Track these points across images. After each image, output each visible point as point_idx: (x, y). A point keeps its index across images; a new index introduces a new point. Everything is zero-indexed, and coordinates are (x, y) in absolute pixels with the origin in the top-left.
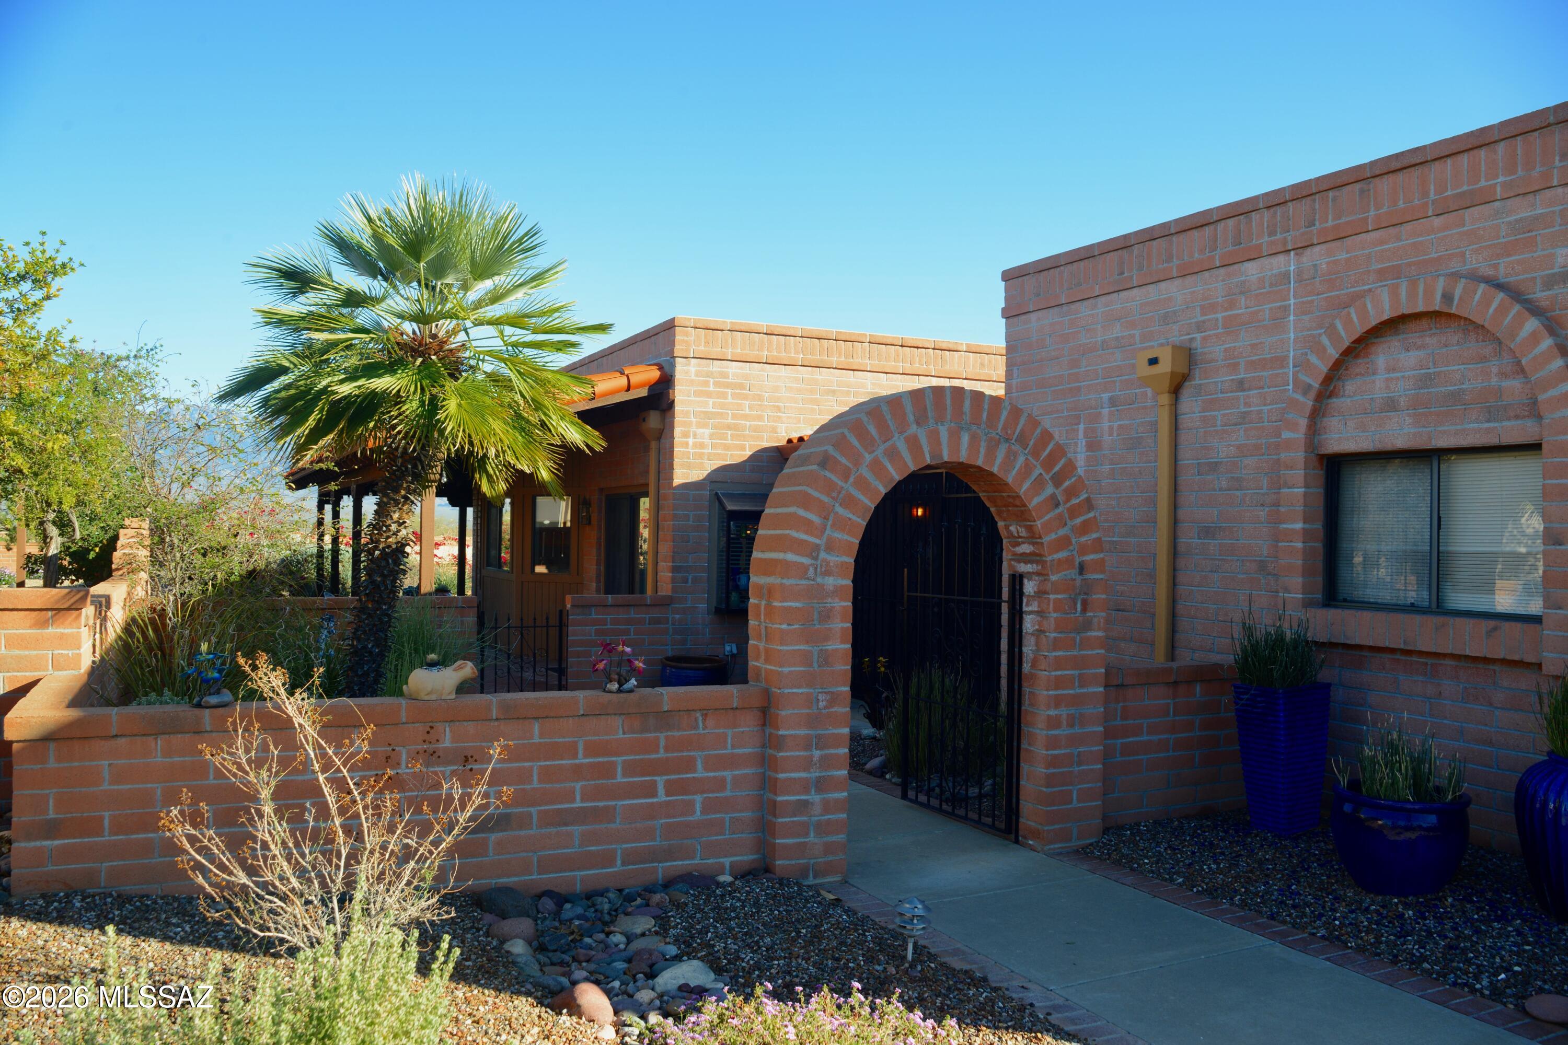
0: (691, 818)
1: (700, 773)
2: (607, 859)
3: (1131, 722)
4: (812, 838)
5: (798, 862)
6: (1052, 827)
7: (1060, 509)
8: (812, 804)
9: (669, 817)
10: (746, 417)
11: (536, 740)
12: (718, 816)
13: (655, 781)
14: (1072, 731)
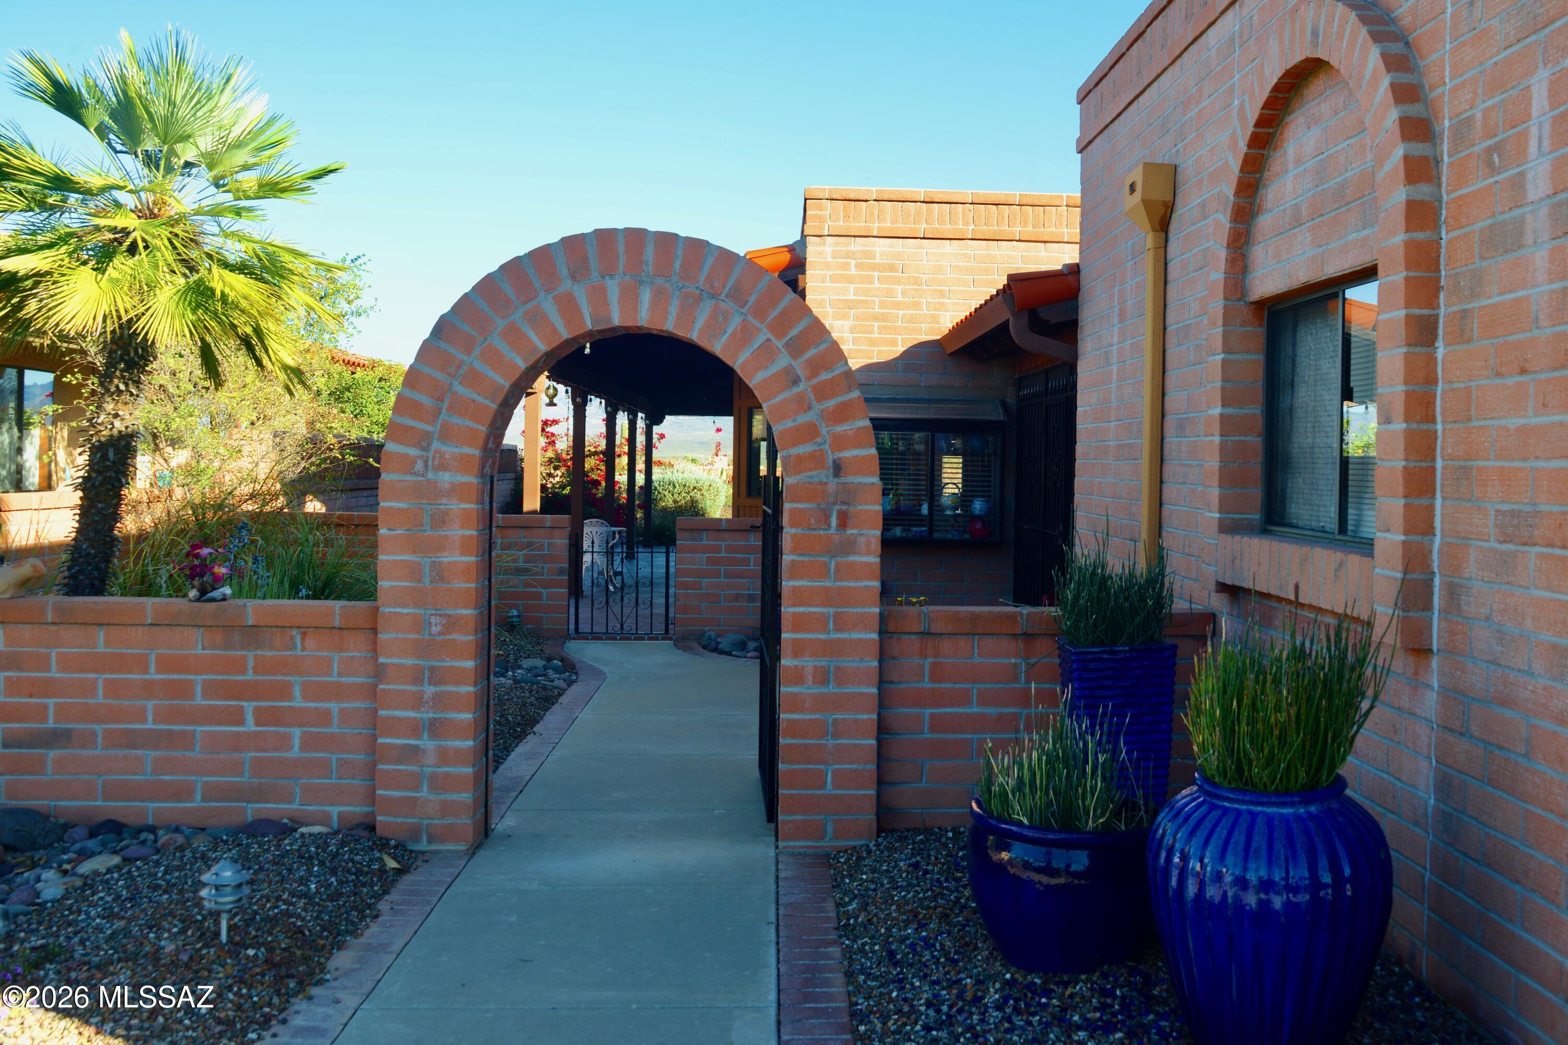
0: (286, 755)
1: (298, 702)
2: (182, 792)
3: (949, 685)
4: (424, 793)
5: (405, 820)
6: (791, 818)
7: (801, 387)
8: (424, 751)
9: (258, 750)
10: (898, 305)
11: (101, 649)
12: (322, 755)
13: (242, 707)
14: (823, 690)
